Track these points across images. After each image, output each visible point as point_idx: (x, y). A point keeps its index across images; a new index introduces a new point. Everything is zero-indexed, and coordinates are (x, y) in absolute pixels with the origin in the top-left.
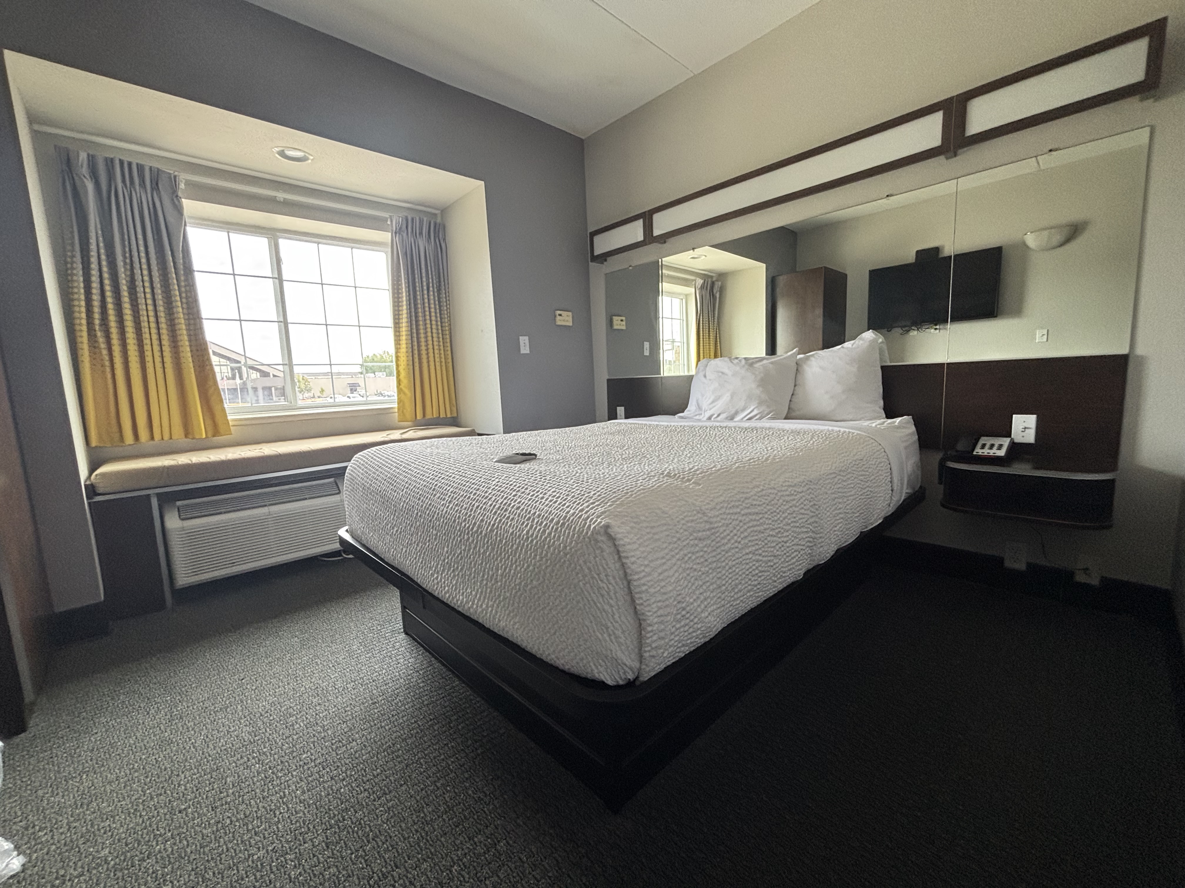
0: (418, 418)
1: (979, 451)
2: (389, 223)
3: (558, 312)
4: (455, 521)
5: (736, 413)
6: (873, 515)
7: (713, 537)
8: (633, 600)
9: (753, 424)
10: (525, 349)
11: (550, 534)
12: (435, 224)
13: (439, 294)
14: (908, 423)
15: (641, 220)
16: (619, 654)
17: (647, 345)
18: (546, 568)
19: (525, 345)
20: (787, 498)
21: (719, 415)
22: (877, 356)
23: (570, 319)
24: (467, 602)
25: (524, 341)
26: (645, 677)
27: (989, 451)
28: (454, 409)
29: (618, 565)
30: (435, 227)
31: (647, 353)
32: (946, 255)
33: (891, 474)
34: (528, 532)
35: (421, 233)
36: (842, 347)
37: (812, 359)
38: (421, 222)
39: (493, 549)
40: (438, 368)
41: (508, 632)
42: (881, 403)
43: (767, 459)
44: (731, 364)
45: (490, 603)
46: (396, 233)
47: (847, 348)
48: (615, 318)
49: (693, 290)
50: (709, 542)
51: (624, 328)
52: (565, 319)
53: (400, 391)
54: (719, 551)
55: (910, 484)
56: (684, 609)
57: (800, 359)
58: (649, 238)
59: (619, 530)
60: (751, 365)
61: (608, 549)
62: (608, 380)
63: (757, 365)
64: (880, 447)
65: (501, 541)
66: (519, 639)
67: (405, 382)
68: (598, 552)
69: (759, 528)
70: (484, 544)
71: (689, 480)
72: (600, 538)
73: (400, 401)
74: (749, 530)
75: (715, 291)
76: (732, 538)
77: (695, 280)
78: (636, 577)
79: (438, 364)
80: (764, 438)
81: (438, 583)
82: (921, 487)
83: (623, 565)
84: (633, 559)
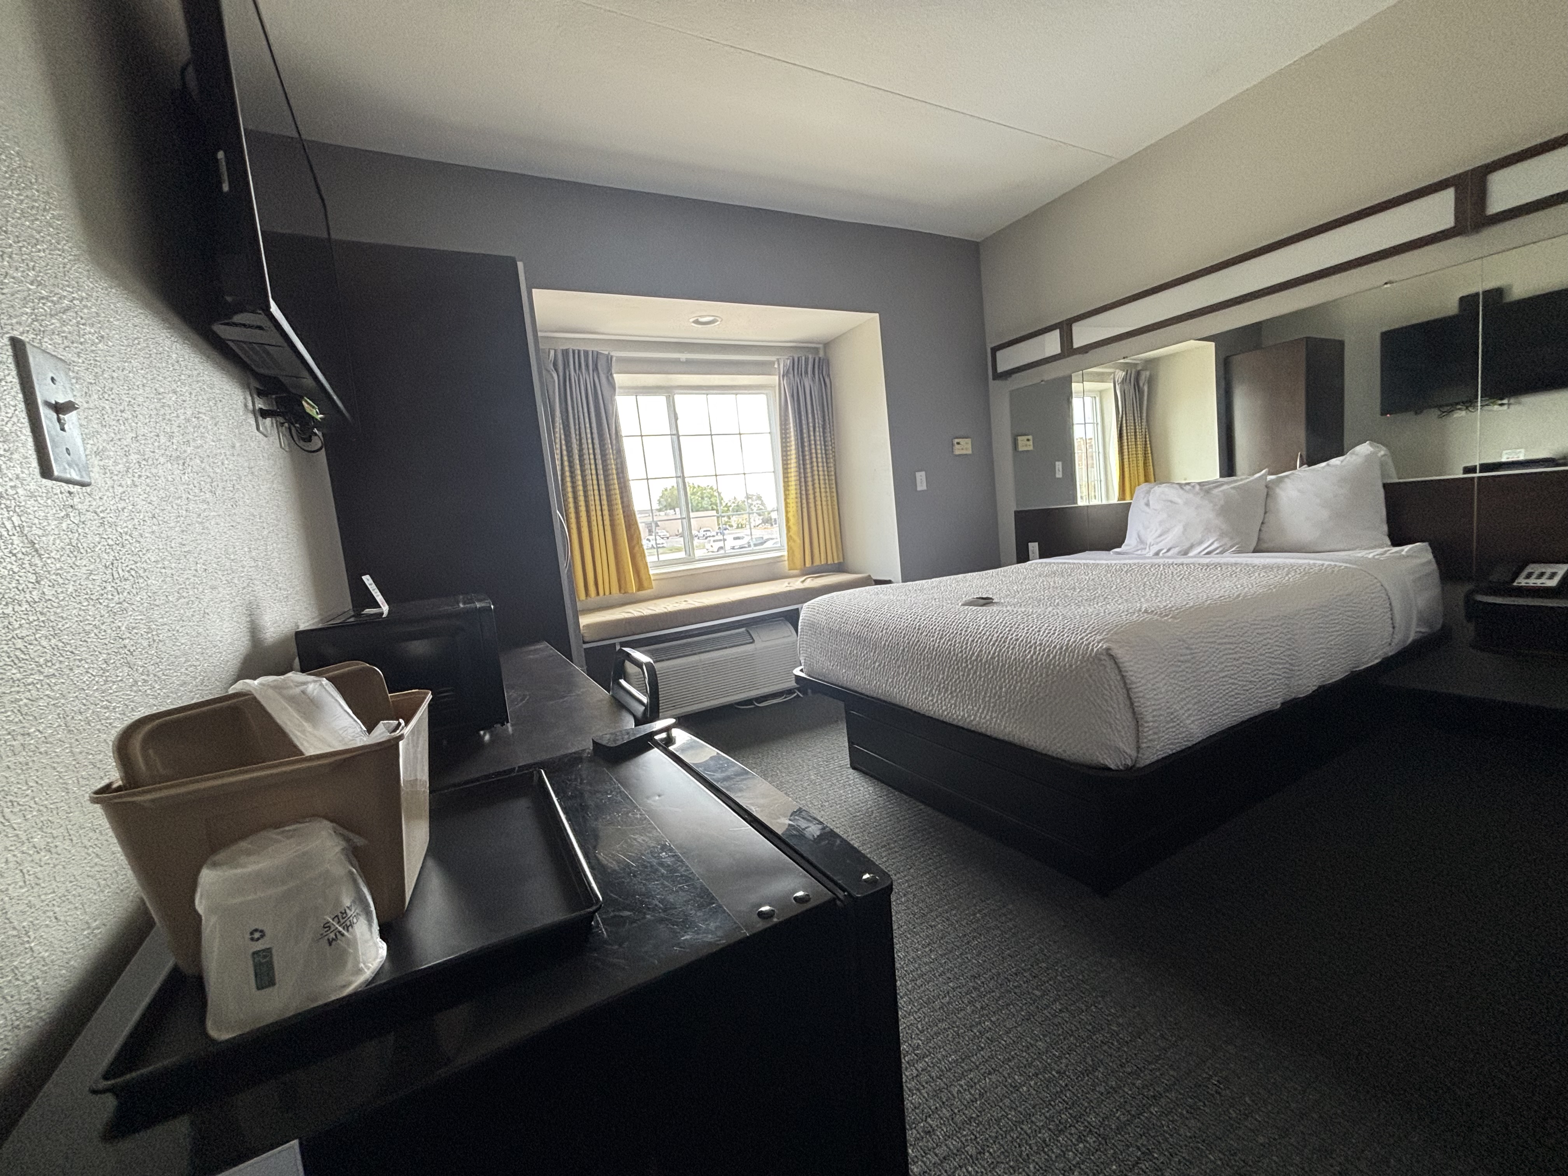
0: (807, 565)
1: (1521, 581)
2: (776, 366)
3: (957, 440)
4: (950, 653)
5: (1192, 547)
6: (1367, 654)
7: (1193, 661)
8: (1132, 704)
9: (1214, 559)
10: (922, 486)
11: (1054, 657)
12: (820, 359)
13: (824, 433)
14: (1421, 550)
15: (1058, 331)
16: (1121, 744)
17: (1059, 465)
18: (1053, 682)
19: (921, 481)
20: (1260, 631)
21: (1168, 550)
22: (1378, 473)
23: (970, 446)
24: (969, 716)
25: (921, 477)
26: (1142, 764)
27: (1535, 581)
28: (841, 555)
29: (1119, 678)
30: (819, 362)
31: (1059, 475)
32: (1513, 299)
33: (1391, 610)
34: (1032, 657)
35: (806, 373)
36: (1328, 465)
37: (1286, 480)
38: (807, 360)
39: (995, 672)
40: (825, 512)
41: (1014, 736)
42: (1385, 528)
43: (1238, 596)
44: (1181, 492)
45: (994, 715)
46: (783, 376)
47: (1336, 466)
48: (1019, 438)
49: (1112, 385)
50: (1189, 665)
51: (1031, 448)
52: (964, 447)
53: (789, 538)
54: (1199, 672)
55: (1422, 620)
56: (1172, 714)
57: (1272, 481)
58: (1068, 349)
59: (1118, 652)
60: (1208, 492)
61: (1109, 664)
62: (1016, 512)
63: (1216, 491)
64: (1375, 581)
65: (1004, 665)
66: (1025, 740)
67: (794, 528)
68: (1101, 668)
69: (1234, 656)
70: (985, 670)
71: (1167, 615)
72: (1103, 657)
73: (790, 550)
74: (1225, 657)
75: (1141, 384)
76: (1210, 662)
77: (1114, 373)
78: (1134, 686)
79: (825, 508)
80: (1231, 575)
81: (934, 704)
82: (1443, 626)
83: (1123, 677)
84: (1131, 673)
